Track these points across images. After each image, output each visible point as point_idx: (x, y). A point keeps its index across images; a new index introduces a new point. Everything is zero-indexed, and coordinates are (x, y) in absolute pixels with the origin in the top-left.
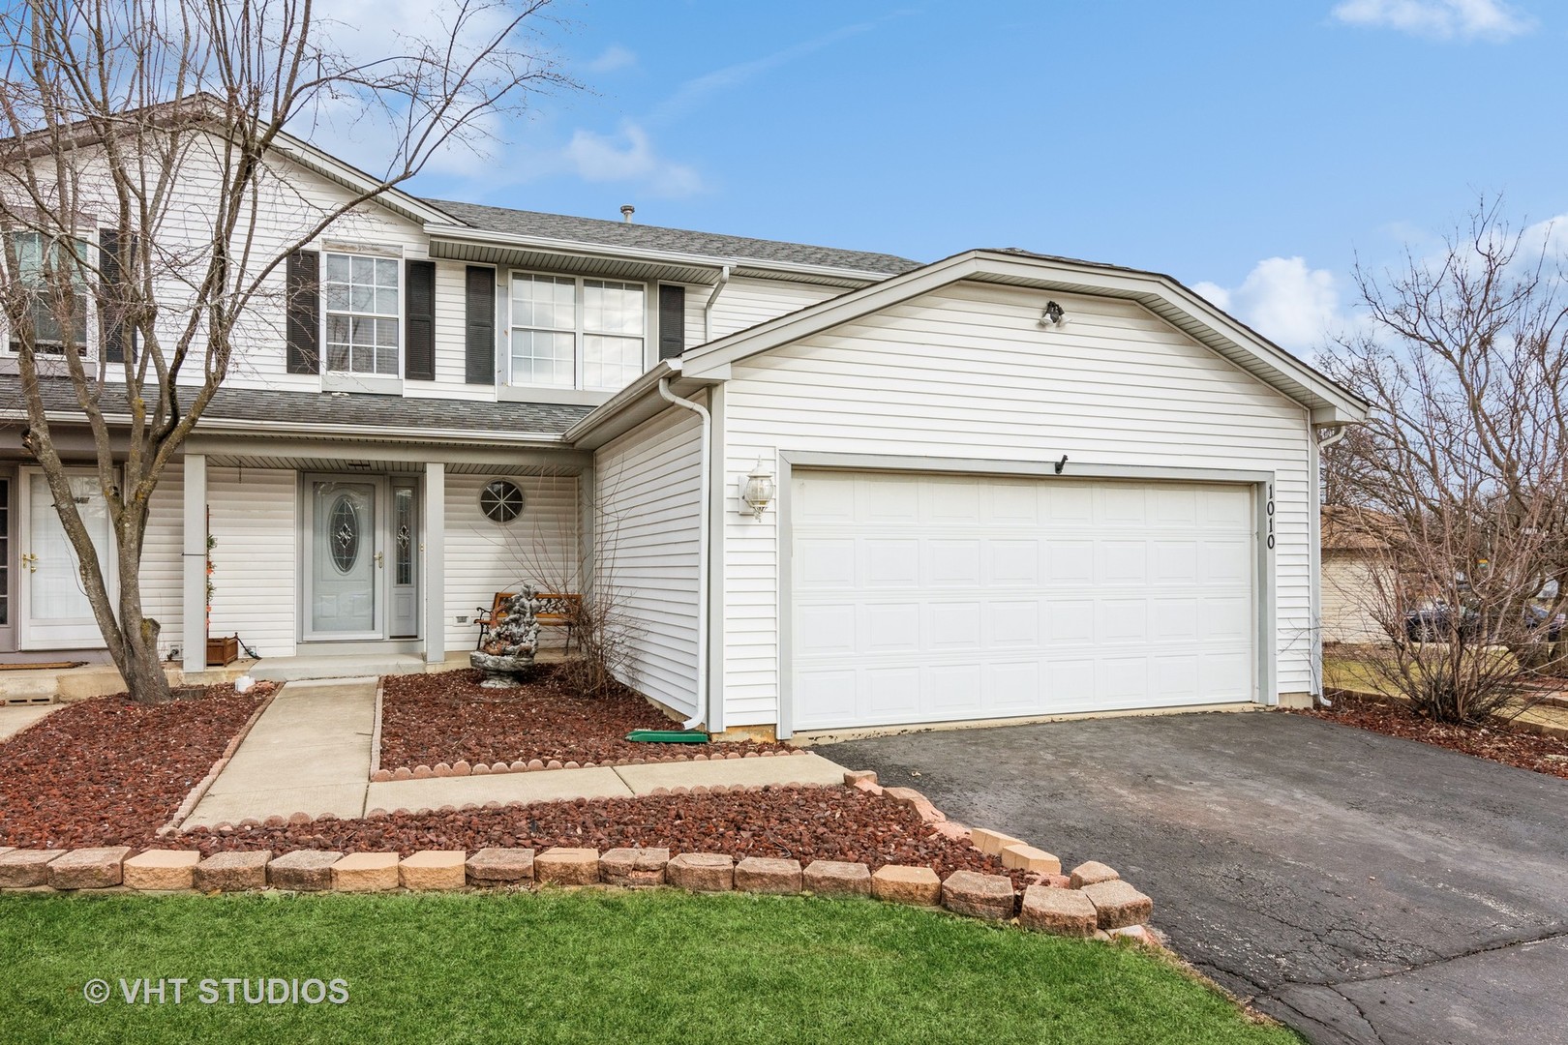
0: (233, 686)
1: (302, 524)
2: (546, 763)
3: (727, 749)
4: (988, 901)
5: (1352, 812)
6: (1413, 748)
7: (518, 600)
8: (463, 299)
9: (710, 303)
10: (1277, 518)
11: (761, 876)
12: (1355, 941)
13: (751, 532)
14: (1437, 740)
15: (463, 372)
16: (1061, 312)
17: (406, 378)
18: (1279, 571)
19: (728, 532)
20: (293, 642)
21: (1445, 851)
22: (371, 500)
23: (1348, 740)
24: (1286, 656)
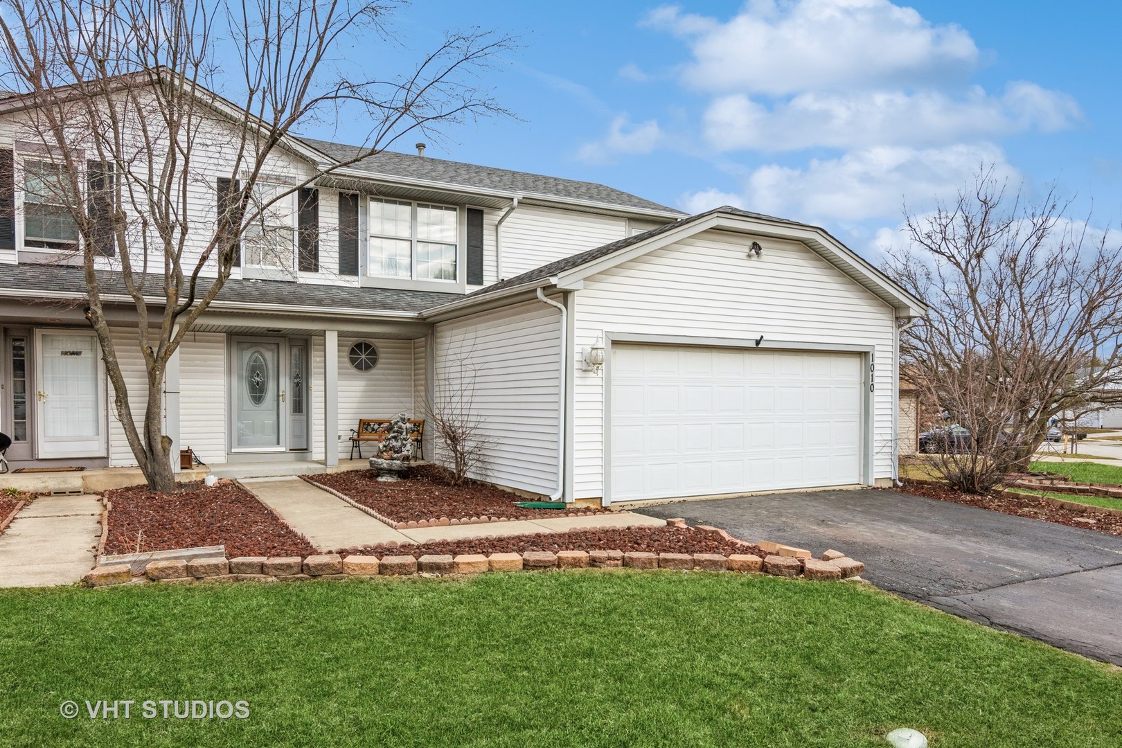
0: (203, 481)
1: (229, 372)
2: (490, 518)
3: (576, 511)
4: (788, 567)
5: (933, 535)
6: (954, 505)
7: (396, 423)
8: (337, 215)
9: (500, 222)
10: (876, 373)
11: (674, 560)
12: (953, 583)
13: (589, 381)
14: (966, 502)
15: (337, 266)
16: (760, 249)
17: (300, 270)
18: (876, 406)
19: (577, 381)
20: (224, 453)
21: (983, 549)
22: (276, 355)
23: (919, 504)
24: (879, 456)
